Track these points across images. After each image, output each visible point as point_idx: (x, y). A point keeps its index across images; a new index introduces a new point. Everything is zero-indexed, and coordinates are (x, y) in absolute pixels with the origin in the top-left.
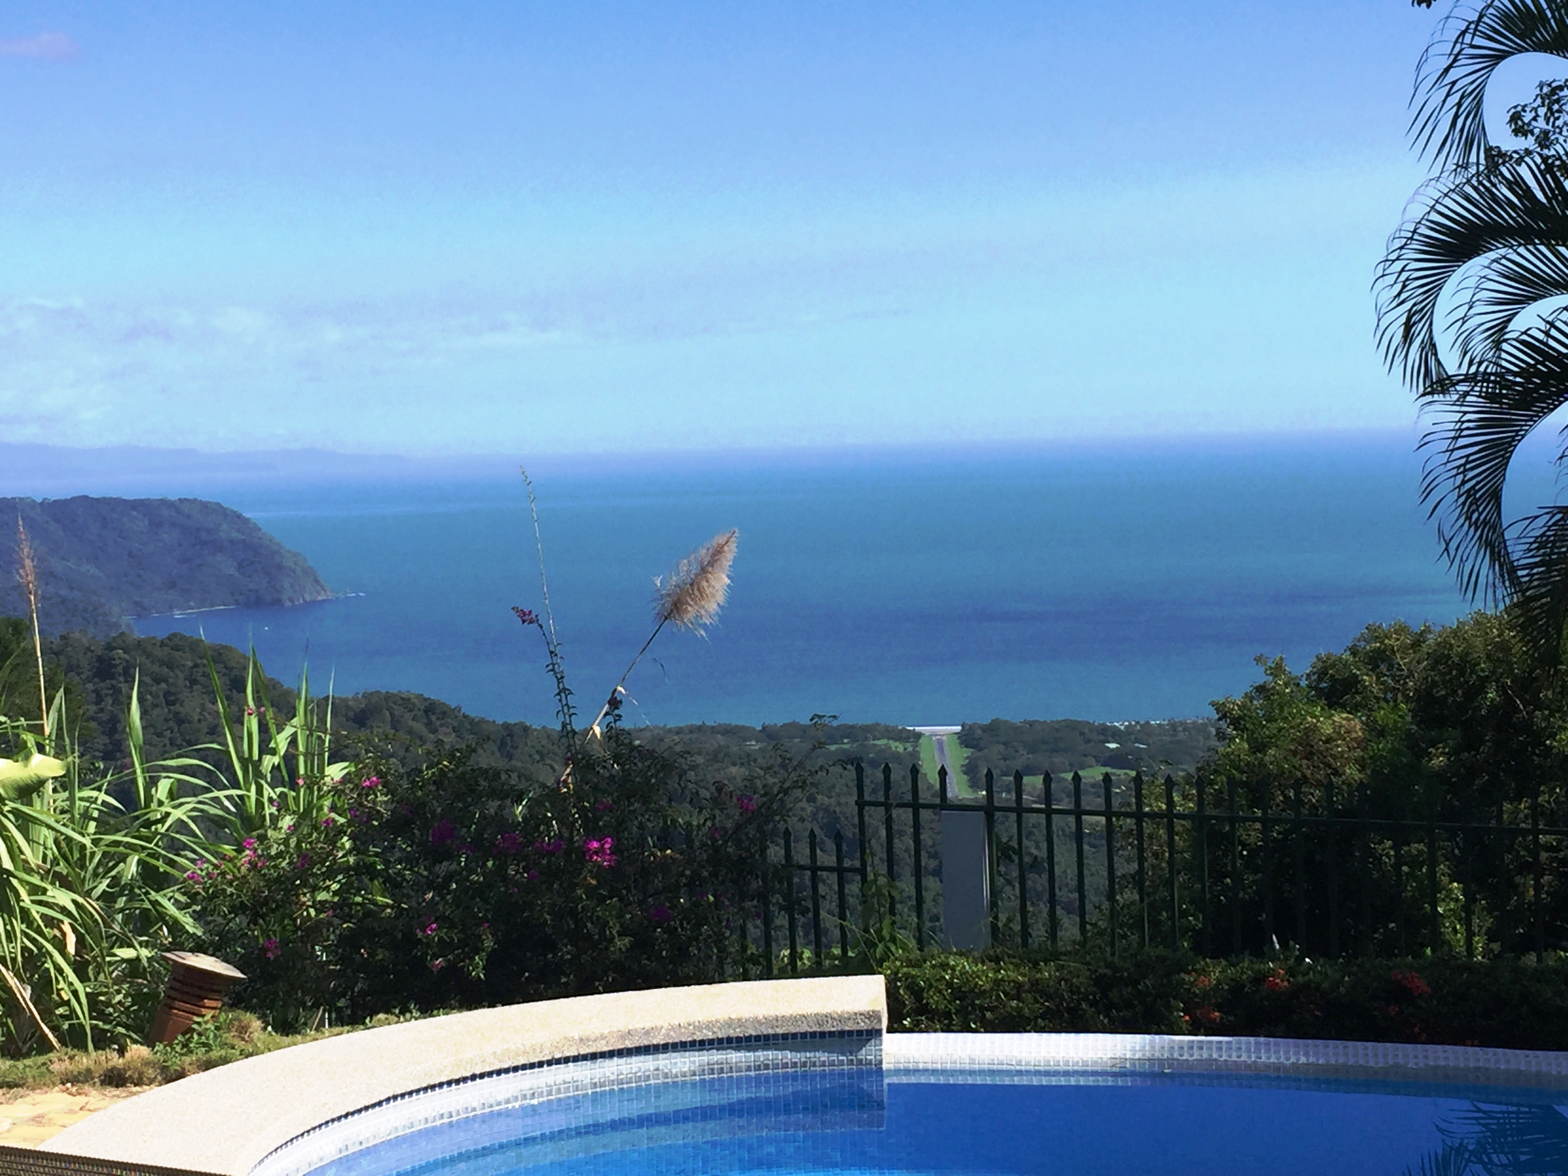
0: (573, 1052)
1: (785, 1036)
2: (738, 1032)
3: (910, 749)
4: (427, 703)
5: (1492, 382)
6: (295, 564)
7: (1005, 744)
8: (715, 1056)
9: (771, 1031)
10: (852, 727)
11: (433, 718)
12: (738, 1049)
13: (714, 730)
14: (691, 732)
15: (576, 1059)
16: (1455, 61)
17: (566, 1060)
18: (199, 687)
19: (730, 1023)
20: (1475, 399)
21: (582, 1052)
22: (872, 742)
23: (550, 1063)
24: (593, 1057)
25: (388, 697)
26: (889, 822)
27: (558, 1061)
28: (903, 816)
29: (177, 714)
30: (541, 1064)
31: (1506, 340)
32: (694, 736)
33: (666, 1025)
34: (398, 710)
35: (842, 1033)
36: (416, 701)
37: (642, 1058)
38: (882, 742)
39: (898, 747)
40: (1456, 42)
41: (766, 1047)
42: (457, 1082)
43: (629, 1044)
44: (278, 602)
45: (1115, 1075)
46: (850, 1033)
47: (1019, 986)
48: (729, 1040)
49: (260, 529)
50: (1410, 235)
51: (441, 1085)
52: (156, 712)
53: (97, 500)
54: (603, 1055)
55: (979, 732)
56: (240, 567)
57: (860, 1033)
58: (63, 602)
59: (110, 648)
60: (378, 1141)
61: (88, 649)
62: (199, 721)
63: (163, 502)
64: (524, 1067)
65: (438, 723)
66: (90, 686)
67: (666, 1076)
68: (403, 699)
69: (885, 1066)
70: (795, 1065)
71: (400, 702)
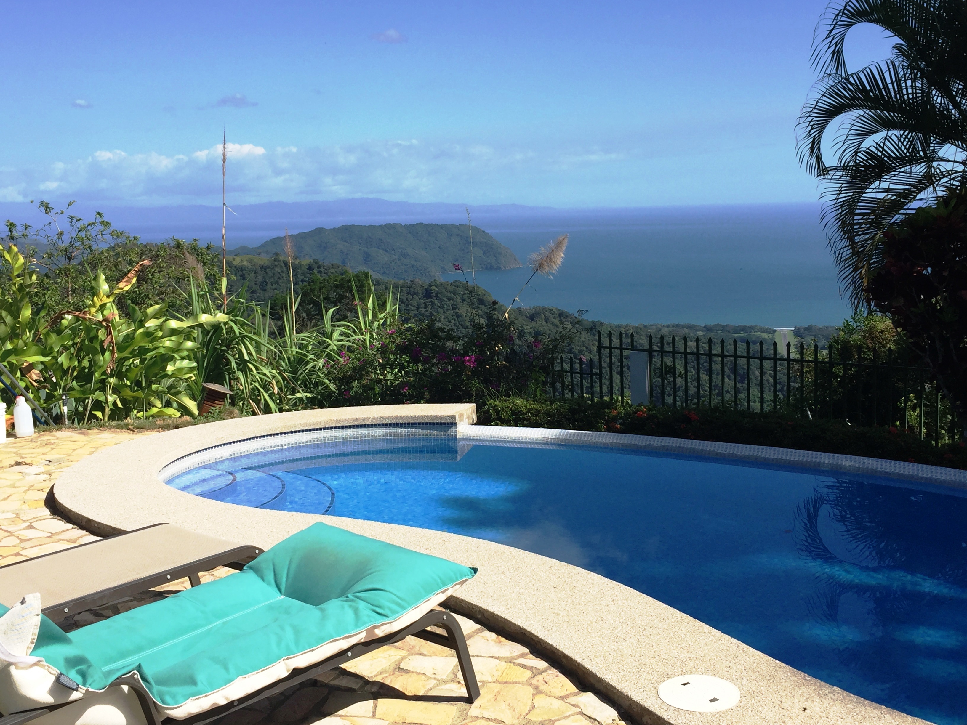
0: (334, 425)
1: (419, 424)
2: (400, 421)
3: (771, 337)
4: (559, 312)
5: (854, 170)
6: (507, 252)
7: (814, 336)
8: (392, 430)
9: (413, 422)
10: (745, 326)
11: (562, 318)
12: (401, 428)
13: (683, 326)
14: (673, 327)
15: (335, 428)
16: (835, 27)
17: (332, 428)
18: (466, 302)
19: (397, 417)
20: (845, 178)
21: (337, 425)
22: (753, 333)
23: (324, 429)
24: (343, 427)
25: (544, 309)
26: (761, 367)
27: (328, 428)
28: (767, 364)
29: (456, 313)
30: (321, 429)
31: (860, 152)
32: (674, 328)
33: (372, 417)
34: (547, 314)
35: (441, 424)
36: (555, 311)
37: (363, 429)
38: (758, 334)
39: (765, 336)
40: (834, 19)
41: (412, 427)
42: (285, 433)
43: (356, 423)
44: (500, 268)
45: (544, 444)
46: (444, 423)
47: (539, 411)
48: (397, 424)
49: (492, 238)
50: (813, 106)
51: (277, 434)
52: (449, 312)
53: (427, 225)
54: (346, 427)
55: (803, 330)
56: (484, 253)
57: (448, 424)
58: (412, 266)
59: (430, 286)
60: (249, 453)
61: (421, 286)
62: (466, 316)
63: (454, 226)
64: (314, 430)
65: (564, 320)
66: (422, 301)
67: (372, 436)
68: (550, 310)
69: (458, 437)
70: (423, 435)
71: (548, 311)
